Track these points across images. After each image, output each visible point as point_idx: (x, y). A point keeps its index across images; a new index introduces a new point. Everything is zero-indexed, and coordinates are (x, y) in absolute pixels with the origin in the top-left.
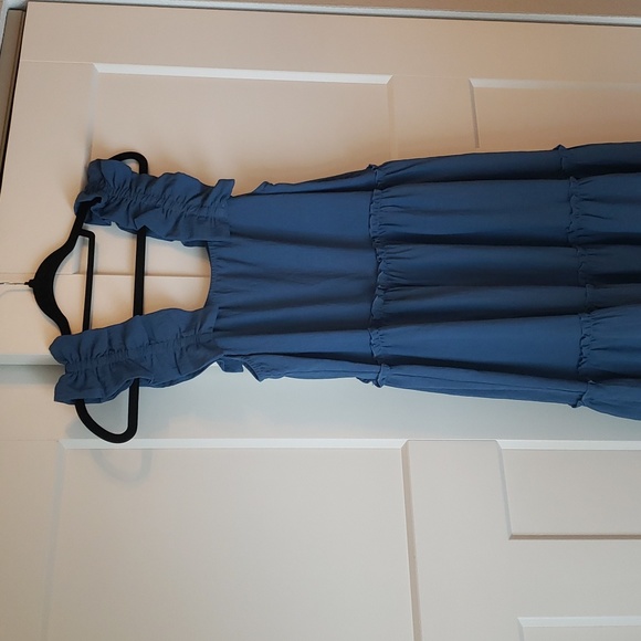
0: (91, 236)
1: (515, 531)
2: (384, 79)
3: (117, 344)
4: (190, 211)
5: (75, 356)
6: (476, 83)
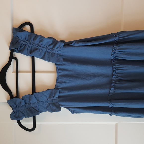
5: (15, 106)
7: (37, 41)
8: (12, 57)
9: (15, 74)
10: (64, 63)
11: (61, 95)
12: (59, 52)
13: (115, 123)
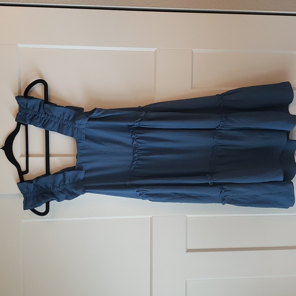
1: (190, 247)
2: (153, 50)
6: (194, 50)
13: (150, 217)
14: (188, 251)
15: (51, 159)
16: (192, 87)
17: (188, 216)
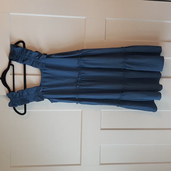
0: (13, 66)
1: (102, 128)
2: (84, 18)
3: (21, 94)
4: (36, 60)
5: (12, 97)
6: (107, 18)
7: (28, 54)
8: (10, 64)
9: (12, 76)
10: (46, 68)
11: (44, 90)
12: (43, 61)
13: (81, 110)
14: (102, 129)
15: (27, 76)
16: (105, 39)
17: (102, 110)
